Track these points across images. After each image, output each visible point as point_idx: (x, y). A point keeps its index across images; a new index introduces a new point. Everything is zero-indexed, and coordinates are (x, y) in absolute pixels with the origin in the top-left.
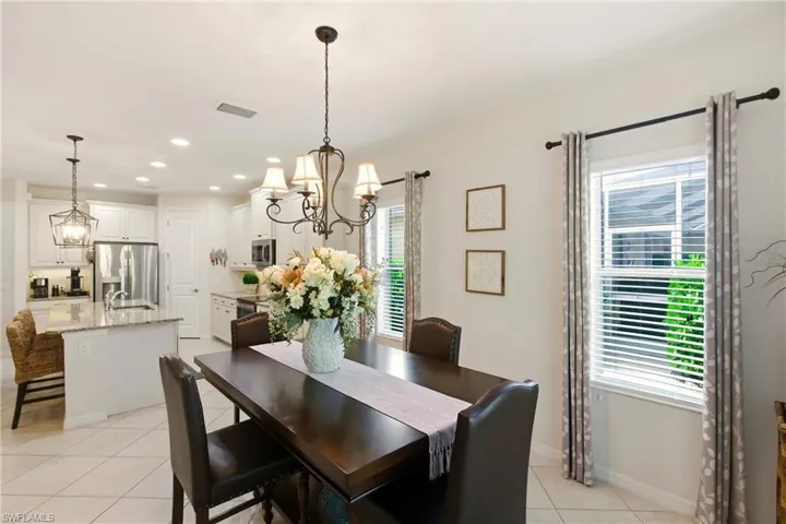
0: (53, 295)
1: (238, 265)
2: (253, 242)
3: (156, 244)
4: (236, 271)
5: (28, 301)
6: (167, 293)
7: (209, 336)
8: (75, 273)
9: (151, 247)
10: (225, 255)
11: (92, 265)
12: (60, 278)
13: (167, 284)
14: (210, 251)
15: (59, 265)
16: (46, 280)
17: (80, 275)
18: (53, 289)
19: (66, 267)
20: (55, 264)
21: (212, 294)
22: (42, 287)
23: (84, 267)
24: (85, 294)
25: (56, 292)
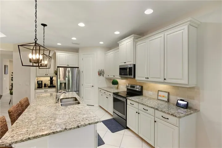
0: (44, 87)
1: (110, 76)
2: (120, 66)
3: (78, 68)
4: (108, 79)
5: (35, 89)
6: (82, 86)
7: (97, 105)
8: (51, 79)
9: (77, 68)
10: (103, 72)
11: (57, 75)
12: (46, 80)
13: (82, 84)
14: (98, 70)
15: (46, 75)
16: (42, 81)
17: (53, 79)
18: (44, 84)
19: (48, 76)
20: (45, 75)
21: (99, 88)
22: (40, 84)
23: (54, 76)
24: (54, 87)
25: (45, 85)
